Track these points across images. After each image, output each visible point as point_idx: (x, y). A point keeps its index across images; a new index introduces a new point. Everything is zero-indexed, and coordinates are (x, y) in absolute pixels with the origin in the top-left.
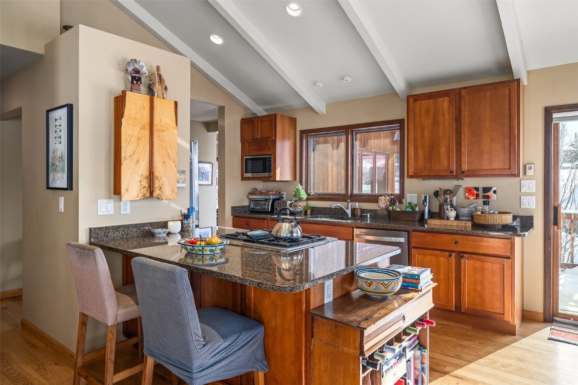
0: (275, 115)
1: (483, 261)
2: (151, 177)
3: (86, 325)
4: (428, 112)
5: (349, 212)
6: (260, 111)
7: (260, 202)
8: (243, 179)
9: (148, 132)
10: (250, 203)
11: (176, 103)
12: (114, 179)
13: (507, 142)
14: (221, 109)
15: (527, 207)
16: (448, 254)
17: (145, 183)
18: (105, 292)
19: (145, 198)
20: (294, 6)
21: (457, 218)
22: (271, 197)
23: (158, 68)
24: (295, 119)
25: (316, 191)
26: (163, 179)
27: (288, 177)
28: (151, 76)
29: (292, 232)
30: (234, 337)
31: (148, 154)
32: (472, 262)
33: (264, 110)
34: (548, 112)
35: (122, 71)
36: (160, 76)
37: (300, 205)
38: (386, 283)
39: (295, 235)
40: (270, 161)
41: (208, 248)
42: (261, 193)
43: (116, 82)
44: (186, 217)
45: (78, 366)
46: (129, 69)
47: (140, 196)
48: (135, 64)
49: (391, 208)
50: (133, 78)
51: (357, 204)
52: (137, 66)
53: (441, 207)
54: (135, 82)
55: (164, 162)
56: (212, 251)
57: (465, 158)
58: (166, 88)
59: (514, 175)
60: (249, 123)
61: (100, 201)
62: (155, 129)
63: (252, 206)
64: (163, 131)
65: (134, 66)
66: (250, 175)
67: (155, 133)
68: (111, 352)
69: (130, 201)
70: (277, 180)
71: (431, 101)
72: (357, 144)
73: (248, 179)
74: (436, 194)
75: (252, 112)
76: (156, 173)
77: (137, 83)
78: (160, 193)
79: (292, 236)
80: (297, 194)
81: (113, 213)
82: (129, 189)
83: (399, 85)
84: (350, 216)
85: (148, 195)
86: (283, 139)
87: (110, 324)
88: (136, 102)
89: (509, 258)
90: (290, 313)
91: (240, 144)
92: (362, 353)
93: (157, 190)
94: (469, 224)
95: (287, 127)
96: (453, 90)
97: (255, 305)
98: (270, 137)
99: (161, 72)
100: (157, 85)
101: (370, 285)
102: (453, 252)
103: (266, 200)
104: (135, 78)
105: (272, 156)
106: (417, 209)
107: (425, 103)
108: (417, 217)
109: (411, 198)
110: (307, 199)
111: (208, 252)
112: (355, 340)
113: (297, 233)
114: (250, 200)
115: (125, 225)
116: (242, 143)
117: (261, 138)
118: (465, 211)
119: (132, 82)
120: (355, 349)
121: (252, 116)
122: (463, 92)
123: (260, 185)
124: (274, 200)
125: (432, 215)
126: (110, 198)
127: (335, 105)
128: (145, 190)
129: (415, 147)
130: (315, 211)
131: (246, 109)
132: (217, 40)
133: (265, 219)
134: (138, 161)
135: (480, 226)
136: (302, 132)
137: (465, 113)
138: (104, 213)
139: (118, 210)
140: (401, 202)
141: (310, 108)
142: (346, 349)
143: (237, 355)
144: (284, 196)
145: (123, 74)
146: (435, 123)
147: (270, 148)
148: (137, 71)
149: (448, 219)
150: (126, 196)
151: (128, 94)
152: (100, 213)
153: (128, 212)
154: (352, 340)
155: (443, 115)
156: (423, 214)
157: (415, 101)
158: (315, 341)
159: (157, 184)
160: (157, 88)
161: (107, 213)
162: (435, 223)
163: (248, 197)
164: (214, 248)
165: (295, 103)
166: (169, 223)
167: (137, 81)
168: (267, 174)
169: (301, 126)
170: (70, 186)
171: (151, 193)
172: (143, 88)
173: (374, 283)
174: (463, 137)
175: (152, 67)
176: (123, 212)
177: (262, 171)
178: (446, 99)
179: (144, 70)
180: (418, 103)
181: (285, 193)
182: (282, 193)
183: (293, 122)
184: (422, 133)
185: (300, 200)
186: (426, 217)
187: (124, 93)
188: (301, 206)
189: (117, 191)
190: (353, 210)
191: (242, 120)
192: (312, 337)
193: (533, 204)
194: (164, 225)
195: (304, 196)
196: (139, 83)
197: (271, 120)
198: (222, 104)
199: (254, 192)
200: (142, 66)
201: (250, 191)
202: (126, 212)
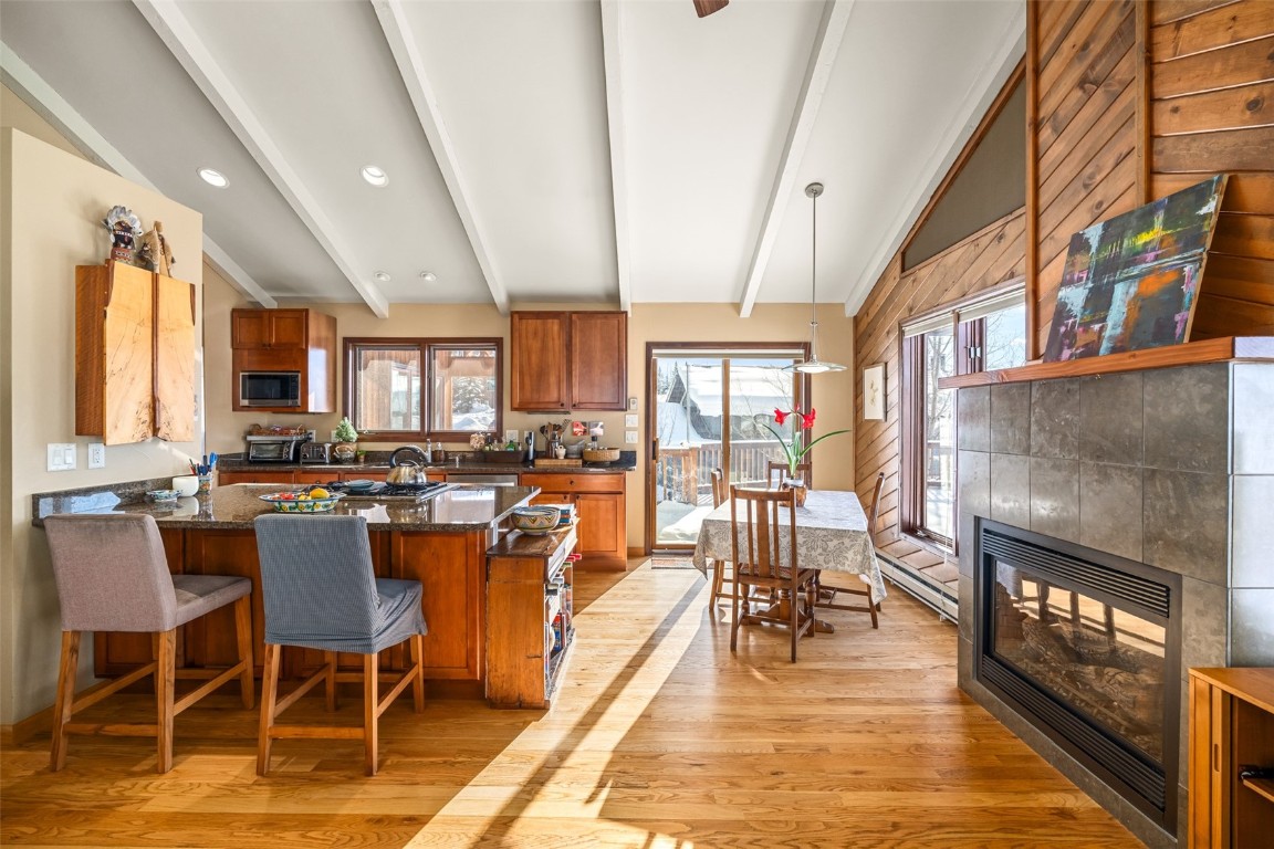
0: (307, 311)
1: (597, 500)
2: (155, 404)
4: (535, 334)
5: (428, 455)
6: (268, 300)
7: (265, 447)
8: (236, 407)
9: (149, 331)
10: (248, 449)
11: (191, 287)
12: (77, 409)
13: (616, 375)
15: (631, 442)
16: (562, 496)
17: (146, 416)
19: (144, 439)
20: (374, 170)
21: (566, 457)
22: (294, 438)
23: (157, 226)
24: (335, 320)
25: (369, 428)
26: (174, 408)
27: (323, 408)
28: (148, 235)
31: (148, 367)
32: (586, 502)
33: (274, 298)
34: (649, 347)
36: (162, 240)
38: (549, 517)
40: (297, 381)
44: (203, 469)
46: (110, 221)
47: (138, 436)
48: (121, 215)
49: (487, 448)
50: (119, 238)
51: (440, 444)
52: (123, 218)
53: (549, 444)
54: (122, 245)
55: (174, 382)
57: (576, 388)
58: (173, 261)
59: (622, 410)
60: (248, 318)
61: (51, 447)
62: (160, 327)
63: (253, 453)
64: (172, 330)
65: (119, 218)
66: (251, 403)
67: (160, 334)
70: (310, 411)
71: (538, 322)
72: (437, 363)
73: (244, 408)
74: (543, 430)
75: (252, 300)
76: (162, 398)
77: (126, 247)
78: (168, 432)
80: (341, 433)
81: (74, 466)
82: (119, 426)
83: (500, 296)
84: (430, 461)
85: (151, 435)
86: (318, 345)
87: (168, 629)
88: (128, 279)
89: (621, 493)
91: (231, 351)
93: (164, 426)
94: (580, 462)
95: (324, 332)
96: (564, 313)
97: (406, 562)
98: (297, 344)
99: (163, 232)
100: (159, 253)
101: (534, 521)
102: (568, 493)
103: (284, 442)
104: (123, 237)
105: (300, 374)
106: (520, 448)
107: (532, 323)
108: (521, 458)
109: (510, 435)
110: (359, 440)
112: (538, 569)
114: (249, 444)
116: (234, 349)
117: (277, 344)
118: (574, 448)
119: (116, 245)
120: (539, 579)
121: (250, 307)
122: (574, 318)
124: (297, 443)
125: (537, 454)
126: (69, 441)
127: (402, 306)
128: (145, 426)
130: (371, 457)
131: (241, 293)
132: (213, 178)
133: (292, 472)
134: (133, 379)
135: (588, 461)
136: (347, 341)
137: (576, 340)
138: (61, 468)
139: (83, 461)
140: (500, 441)
141: (364, 306)
142: (529, 582)
144: (314, 436)
146: (544, 348)
147: (295, 362)
149: (556, 457)
150: (114, 437)
153: (102, 463)
154: (535, 571)
155: (553, 340)
156: (527, 453)
157: (520, 319)
158: (491, 583)
159: (163, 417)
160: (158, 258)
161: (65, 467)
162: (542, 463)
163: (245, 438)
165: (336, 294)
166: (174, 480)
167: (126, 244)
168: (290, 402)
169: (344, 331)
171: (155, 431)
174: (574, 367)
176: (93, 465)
177: (279, 396)
178: (556, 321)
179: (137, 227)
180: (524, 321)
181: (314, 432)
182: (309, 431)
183: (332, 323)
184: (529, 358)
185: (348, 441)
186: (531, 457)
188: (350, 450)
189: (88, 421)
190: (434, 453)
191: (234, 311)
192: (488, 580)
193: (635, 440)
194: (167, 484)
195: (354, 436)
196: (129, 247)
197: (299, 316)
199: (255, 429)
200: (133, 221)
201: (247, 428)
202: (98, 465)
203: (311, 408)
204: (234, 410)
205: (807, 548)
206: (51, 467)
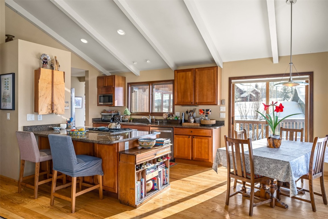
0: (115, 76)
1: (201, 139)
2: (52, 104)
3: (24, 165)
4: (183, 77)
5: (150, 120)
6: (108, 73)
7: (107, 117)
8: (98, 105)
9: (51, 85)
10: (102, 117)
11: (64, 72)
12: (35, 105)
13: (213, 91)
14: (87, 72)
15: (223, 117)
16: (188, 136)
17: (50, 107)
18: (35, 150)
19: (50, 114)
21: (195, 122)
22: (113, 114)
23: (55, 57)
24: (125, 78)
25: (136, 111)
26: (58, 105)
27: (121, 104)
28: (52, 60)
29: (116, 127)
30: (90, 162)
31: (51, 95)
32: (197, 139)
33: (110, 72)
34: (230, 79)
35: (38, 58)
36: (56, 61)
37: (127, 118)
38: (148, 142)
39: (117, 128)
40: (112, 97)
41: (80, 132)
42: (108, 112)
43: (35, 63)
44: (69, 122)
45: (21, 181)
46: (42, 58)
47: (47, 113)
48: (45, 56)
49: (168, 118)
50: (44, 62)
51: (154, 117)
52: (45, 57)
53: (189, 117)
54: (45, 64)
55: (58, 98)
56: (81, 133)
57: (197, 98)
58: (59, 66)
59: (215, 105)
60: (101, 79)
61: (28, 115)
62: (54, 84)
63: (103, 118)
64: (58, 85)
65: (44, 57)
66: (102, 103)
67: (54, 86)
68: (37, 173)
69: (42, 115)
71: (184, 73)
72: (154, 90)
73: (101, 105)
74: (187, 112)
75: (103, 74)
76: (55, 103)
77: (46, 64)
78: (57, 111)
79: (116, 128)
80: (125, 112)
81: (34, 120)
82: (42, 110)
83: (171, 65)
84: (150, 122)
85: (51, 112)
86: (119, 86)
87: (37, 162)
88: (45, 73)
89: (211, 137)
90: (111, 153)
91: (97, 89)
92: (136, 163)
93: (55, 110)
94: (199, 124)
95: (121, 81)
96: (193, 69)
97: (99, 152)
98: (112, 86)
99: (57, 59)
100: (55, 65)
102: (190, 135)
103: (110, 115)
104: (45, 62)
105: (113, 95)
106: (179, 119)
107: (182, 74)
108: (179, 122)
109: (177, 114)
110: (131, 115)
111: (79, 134)
112: (133, 160)
113: (119, 127)
114: (102, 115)
115: (40, 125)
116: (98, 88)
117: (107, 86)
118: (197, 119)
119: (43, 64)
120: (133, 163)
121: (103, 76)
122: (197, 70)
123: (107, 108)
124: (114, 116)
125: (185, 121)
126: (32, 113)
127: (144, 72)
128: (49, 110)
129: (178, 92)
130: (134, 120)
131: (100, 72)
132: (84, 41)
134: (46, 98)
135: (203, 125)
136: (129, 84)
137: (197, 79)
138: (30, 120)
139: (36, 119)
140: (172, 116)
141: (131, 73)
142: (131, 163)
143: (91, 168)
144: (120, 113)
145: (39, 60)
146: (186, 82)
147: (112, 91)
148: (46, 59)
149: (191, 123)
150: (41, 113)
151: (42, 69)
153: (41, 119)
154: (132, 160)
155: (189, 79)
156: (181, 121)
157: (177, 72)
158: (120, 162)
159: (55, 108)
160: (55, 66)
161: (31, 120)
162: (185, 124)
163: (101, 114)
164: (82, 132)
165: (124, 70)
166: (61, 125)
167: (46, 63)
168: (110, 103)
169: (128, 81)
170: (14, 108)
171: (53, 111)
172: (48, 66)
174: (196, 89)
175: (52, 57)
177: (108, 102)
178: (190, 72)
179: (49, 58)
180: (179, 73)
181: (120, 112)
182: (119, 112)
183: (124, 79)
184: (181, 86)
185: (127, 115)
186: (183, 122)
187: (40, 69)
189: (36, 110)
190: (152, 120)
191: (98, 77)
192: (120, 161)
193: (224, 116)
194: (59, 125)
195: (129, 113)
196: (47, 64)
197: (113, 77)
198: (87, 70)
199: (104, 111)
200: (48, 57)
201: (102, 111)
202: (40, 120)
203: (116, 105)
204: (98, 106)
205: (260, 166)
206: (28, 120)
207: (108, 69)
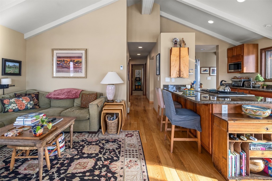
0: (243, 44)
2: (180, 71)
6: (238, 43)
8: (228, 72)
9: (179, 58)
10: (232, 82)
11: (188, 48)
12: (170, 72)
14: (217, 46)
17: (178, 73)
18: (161, 99)
19: (178, 77)
22: (243, 80)
23: (183, 39)
24: (258, 44)
26: (184, 72)
28: (180, 41)
30: (188, 116)
31: (179, 64)
37: (259, 84)
38: (255, 111)
40: (241, 64)
42: (238, 78)
44: (193, 84)
47: (176, 77)
50: (175, 43)
52: (176, 40)
55: (184, 67)
56: (189, 92)
58: (185, 44)
60: (231, 50)
61: (166, 78)
62: (181, 57)
64: (183, 57)
66: (233, 71)
67: (181, 58)
68: (162, 115)
73: (231, 72)
76: (181, 70)
78: (183, 76)
80: (257, 78)
82: (173, 75)
85: (179, 76)
86: (248, 54)
87: (162, 108)
88: (175, 50)
90: (207, 113)
91: (227, 59)
92: (228, 131)
95: (251, 49)
97: (199, 110)
98: (241, 54)
99: (184, 40)
100: (182, 43)
101: (246, 110)
103: (240, 81)
105: (242, 62)
110: (264, 81)
111: (188, 92)
114: (233, 81)
117: (236, 55)
119: (175, 44)
120: (226, 130)
123: (238, 75)
124: (244, 81)
126: (169, 77)
128: (178, 75)
130: (269, 87)
132: (211, 22)
134: (176, 67)
136: (262, 50)
139: (171, 80)
142: (223, 129)
144: (251, 80)
147: (240, 59)
148: (176, 41)
150: (172, 77)
151: (173, 48)
152: (166, 81)
153: (174, 81)
154: (225, 125)
159: (182, 73)
160: (182, 45)
161: (168, 81)
163: (231, 80)
166: (186, 85)
167: (176, 44)
168: (240, 70)
170: (159, 74)
171: (180, 76)
172: (178, 46)
173: (248, 110)
176: (172, 81)
177: (237, 69)
179: (178, 40)
182: (250, 78)
183: (256, 46)
185: (260, 81)
187: (172, 48)
189: (170, 75)
191: (228, 49)
192: (214, 123)
195: (262, 79)
197: (241, 47)
198: (218, 44)
199: (235, 78)
200: (177, 40)
201: (233, 77)
203: (245, 71)
204: (228, 73)
207: (237, 40)
